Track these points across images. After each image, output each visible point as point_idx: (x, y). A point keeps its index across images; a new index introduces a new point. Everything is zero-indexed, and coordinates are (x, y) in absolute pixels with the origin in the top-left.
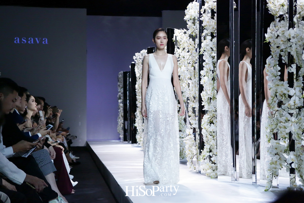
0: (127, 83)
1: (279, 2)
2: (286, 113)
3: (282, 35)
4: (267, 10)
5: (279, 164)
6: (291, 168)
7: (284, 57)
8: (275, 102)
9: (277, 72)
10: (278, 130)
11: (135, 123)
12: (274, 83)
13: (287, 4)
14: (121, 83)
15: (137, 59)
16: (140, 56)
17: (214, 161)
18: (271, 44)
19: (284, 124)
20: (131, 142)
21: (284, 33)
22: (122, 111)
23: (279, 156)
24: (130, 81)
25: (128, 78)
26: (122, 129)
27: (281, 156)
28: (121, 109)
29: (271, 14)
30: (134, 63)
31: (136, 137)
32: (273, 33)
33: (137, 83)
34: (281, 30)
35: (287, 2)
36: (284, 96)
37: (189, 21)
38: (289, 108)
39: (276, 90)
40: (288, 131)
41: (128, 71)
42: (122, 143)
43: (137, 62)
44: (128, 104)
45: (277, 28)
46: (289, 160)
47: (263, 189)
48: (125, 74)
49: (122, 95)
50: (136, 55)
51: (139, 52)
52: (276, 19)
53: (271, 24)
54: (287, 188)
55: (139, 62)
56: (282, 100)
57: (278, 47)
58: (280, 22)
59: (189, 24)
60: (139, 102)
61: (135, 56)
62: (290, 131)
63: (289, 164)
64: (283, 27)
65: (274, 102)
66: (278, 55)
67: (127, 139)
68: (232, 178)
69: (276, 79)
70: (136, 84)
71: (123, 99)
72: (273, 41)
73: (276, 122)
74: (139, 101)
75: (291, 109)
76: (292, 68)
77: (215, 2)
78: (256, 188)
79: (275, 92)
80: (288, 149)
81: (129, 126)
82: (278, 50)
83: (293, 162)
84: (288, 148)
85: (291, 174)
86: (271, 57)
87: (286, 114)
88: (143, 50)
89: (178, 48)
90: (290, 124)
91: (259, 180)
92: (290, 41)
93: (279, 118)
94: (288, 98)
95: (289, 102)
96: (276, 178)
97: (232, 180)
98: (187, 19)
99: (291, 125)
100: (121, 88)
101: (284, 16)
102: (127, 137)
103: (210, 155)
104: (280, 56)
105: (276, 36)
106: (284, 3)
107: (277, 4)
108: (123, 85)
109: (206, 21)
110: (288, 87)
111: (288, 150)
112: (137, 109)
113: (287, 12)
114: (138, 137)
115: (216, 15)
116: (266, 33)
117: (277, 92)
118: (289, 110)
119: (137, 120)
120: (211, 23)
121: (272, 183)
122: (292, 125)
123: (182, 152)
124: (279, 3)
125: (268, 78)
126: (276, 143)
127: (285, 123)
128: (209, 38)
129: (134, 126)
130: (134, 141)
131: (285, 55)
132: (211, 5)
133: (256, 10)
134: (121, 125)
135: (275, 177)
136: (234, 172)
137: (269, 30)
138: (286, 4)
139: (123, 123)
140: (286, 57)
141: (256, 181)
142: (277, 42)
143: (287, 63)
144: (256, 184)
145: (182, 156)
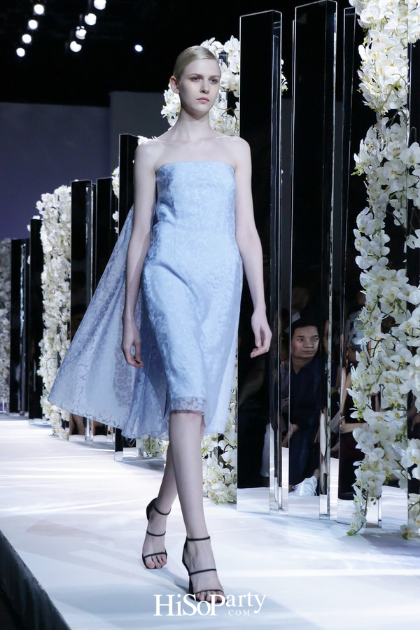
0: (22, 268)
1: (388, 78)
2: (402, 346)
3: (394, 157)
4: (359, 97)
5: (383, 470)
6: (410, 479)
7: (399, 211)
8: (376, 318)
9: (381, 247)
10: (382, 387)
11: (38, 367)
12: (375, 274)
13: (406, 84)
14: (6, 267)
15: (46, 208)
16: (54, 201)
17: (230, 461)
18: (368, 179)
19: (395, 373)
20: (27, 414)
21: (398, 155)
22: (7, 337)
23: (383, 449)
24: (29, 262)
25: (23, 257)
26: (5, 383)
27: (388, 449)
28: (5, 331)
29: (368, 107)
30: (37, 218)
31: (41, 402)
32: (374, 152)
33: (45, 267)
34: (391, 146)
35: (407, 80)
36: (396, 306)
37: (173, 118)
38: (408, 335)
39: (380, 290)
40: (405, 389)
41: (23, 237)
42: (6, 417)
43: (45, 217)
44: (22, 321)
45: (382, 141)
46: (406, 461)
47: (344, 531)
48: (16, 246)
49: (7, 298)
50: (43, 199)
51: (52, 192)
52: (381, 119)
53: (368, 132)
54: (401, 527)
55: (51, 215)
56: (392, 315)
57: (384, 187)
58: (390, 128)
60: (49, 315)
61: (42, 201)
62: (411, 391)
63: (407, 470)
64: (396, 139)
65: (372, 320)
66: (385, 205)
67: (19, 409)
68: (271, 503)
69: (380, 265)
70: (42, 270)
71: (10, 306)
72: (372, 173)
73: (377, 369)
74: (49, 313)
75: (413, 337)
76: (417, 238)
77: (237, 75)
78: (329, 527)
79: (376, 294)
80: (404, 433)
81: (24, 374)
82: (385, 195)
83: (415, 466)
84: (404, 430)
85: (410, 495)
86: (366, 210)
87: (400, 349)
88: (60, 188)
90: (411, 373)
91: (335, 509)
92: (413, 173)
93: (385, 359)
94: (405, 310)
95: (409, 321)
96: (375, 503)
97: (271, 509)
98: (169, 113)
99: (413, 377)
100: (5, 281)
101: (399, 113)
102: (19, 402)
103: (219, 448)
104: (390, 209)
105: (381, 160)
106: (398, 81)
107: (384, 84)
108: (9, 272)
109: (214, 120)
110: (407, 283)
111: (405, 436)
112: (44, 334)
113: (405, 103)
114: (44, 401)
115: (238, 104)
116: (358, 152)
117: (382, 296)
118: (408, 338)
119: (43, 360)
120: (228, 126)
121: (365, 515)
122: (416, 376)
123: (153, 441)
124: (387, 83)
125: (361, 262)
126: (377, 418)
127: (398, 370)
129: (37, 374)
130: (35, 412)
131: (401, 207)
132: (227, 81)
133: (334, 97)
134: (5, 372)
135: (372, 500)
136: (276, 489)
137: (362, 147)
138: (403, 86)
139: (9, 366)
140: (404, 211)
141: (328, 510)
142: (382, 174)
143: (405, 226)
144: (327, 518)
145: (153, 451)
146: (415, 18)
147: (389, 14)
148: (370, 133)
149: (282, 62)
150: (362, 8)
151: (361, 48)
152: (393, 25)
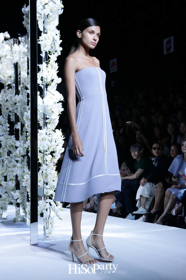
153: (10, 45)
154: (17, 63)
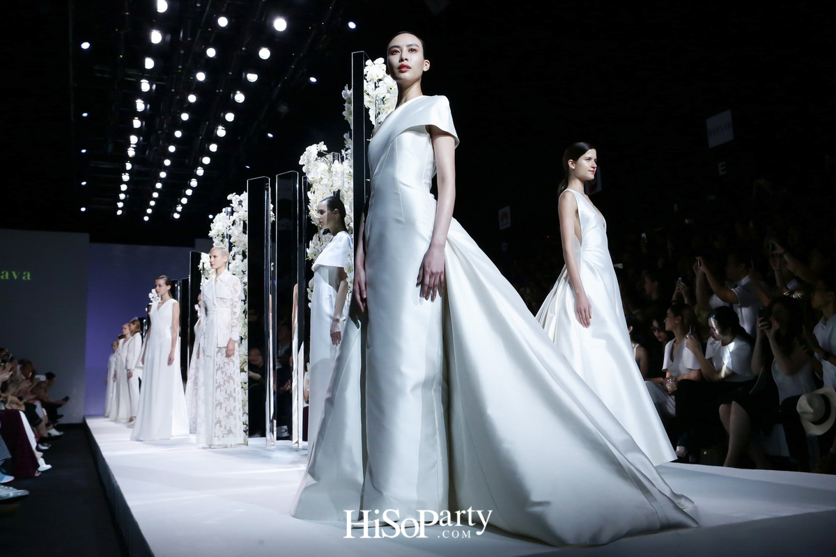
4: (310, 220)
29: (313, 224)
59: (216, 241)
89: (207, 278)
98: (213, 235)
115: (248, 228)
116: (308, 248)
128: (239, 257)
137: (311, 244)
146: (336, 178)
147: (323, 176)
148: (315, 237)
149: (272, 206)
150: (309, 172)
151: (309, 193)
152: (325, 181)
153: (329, 164)
154: (339, 191)
